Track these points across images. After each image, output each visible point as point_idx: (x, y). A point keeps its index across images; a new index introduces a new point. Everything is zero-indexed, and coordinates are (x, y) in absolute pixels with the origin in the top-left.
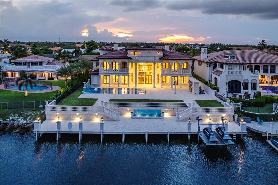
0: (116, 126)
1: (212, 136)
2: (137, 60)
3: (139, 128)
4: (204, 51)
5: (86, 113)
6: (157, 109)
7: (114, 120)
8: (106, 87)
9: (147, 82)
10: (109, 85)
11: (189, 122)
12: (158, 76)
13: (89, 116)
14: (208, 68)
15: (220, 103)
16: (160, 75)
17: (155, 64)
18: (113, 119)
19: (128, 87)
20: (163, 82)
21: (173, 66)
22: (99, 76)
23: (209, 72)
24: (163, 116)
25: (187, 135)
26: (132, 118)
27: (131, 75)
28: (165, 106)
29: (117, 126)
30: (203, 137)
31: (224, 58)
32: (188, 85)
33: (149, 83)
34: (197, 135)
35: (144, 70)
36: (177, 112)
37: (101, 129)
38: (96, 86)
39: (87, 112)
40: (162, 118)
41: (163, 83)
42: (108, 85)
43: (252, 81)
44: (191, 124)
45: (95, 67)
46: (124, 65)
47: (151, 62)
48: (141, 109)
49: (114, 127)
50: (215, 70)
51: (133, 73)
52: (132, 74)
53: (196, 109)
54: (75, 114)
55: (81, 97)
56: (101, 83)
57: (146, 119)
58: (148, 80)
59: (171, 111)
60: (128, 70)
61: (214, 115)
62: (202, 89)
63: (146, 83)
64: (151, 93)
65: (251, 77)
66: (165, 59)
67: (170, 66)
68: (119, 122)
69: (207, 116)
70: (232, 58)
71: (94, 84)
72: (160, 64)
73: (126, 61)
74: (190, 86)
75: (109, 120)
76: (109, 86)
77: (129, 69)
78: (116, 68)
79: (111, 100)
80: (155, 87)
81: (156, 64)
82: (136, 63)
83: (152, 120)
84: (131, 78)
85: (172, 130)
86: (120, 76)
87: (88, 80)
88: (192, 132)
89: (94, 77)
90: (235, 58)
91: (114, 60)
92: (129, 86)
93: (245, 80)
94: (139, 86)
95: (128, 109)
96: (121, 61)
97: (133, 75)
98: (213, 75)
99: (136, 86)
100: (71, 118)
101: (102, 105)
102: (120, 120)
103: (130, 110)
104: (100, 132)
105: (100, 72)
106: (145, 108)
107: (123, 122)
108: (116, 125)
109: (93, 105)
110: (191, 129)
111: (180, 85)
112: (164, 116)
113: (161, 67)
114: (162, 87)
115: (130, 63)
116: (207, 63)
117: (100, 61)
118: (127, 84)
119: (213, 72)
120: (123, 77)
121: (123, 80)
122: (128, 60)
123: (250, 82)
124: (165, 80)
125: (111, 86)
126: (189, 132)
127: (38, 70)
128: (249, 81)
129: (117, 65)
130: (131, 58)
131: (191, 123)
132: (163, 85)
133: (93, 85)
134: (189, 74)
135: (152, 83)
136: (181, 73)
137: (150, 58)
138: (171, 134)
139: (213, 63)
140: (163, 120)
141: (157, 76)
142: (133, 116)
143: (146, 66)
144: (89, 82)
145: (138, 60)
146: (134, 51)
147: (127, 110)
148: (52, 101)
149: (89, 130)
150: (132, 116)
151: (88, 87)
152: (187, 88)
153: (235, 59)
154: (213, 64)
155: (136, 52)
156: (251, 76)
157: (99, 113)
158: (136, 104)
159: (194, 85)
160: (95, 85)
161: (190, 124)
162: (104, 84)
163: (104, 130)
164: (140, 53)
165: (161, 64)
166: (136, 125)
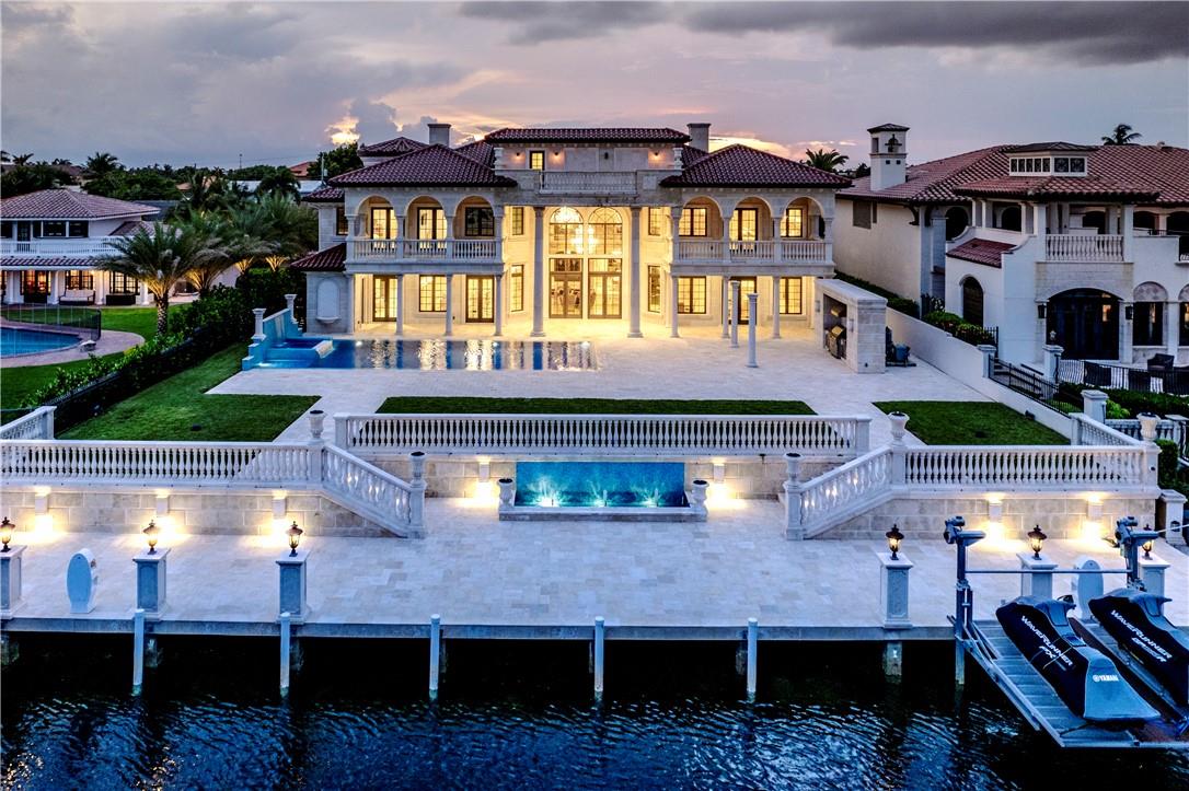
0: (392, 578)
1: (1096, 678)
2: (542, 191)
3: (544, 591)
4: (890, 150)
5: (215, 486)
6: (661, 459)
7: (387, 533)
8: (386, 338)
9: (599, 311)
10: (399, 327)
11: (894, 557)
12: (654, 279)
13: (235, 507)
14: (917, 232)
15: (1030, 417)
16: (664, 269)
17: (636, 211)
18: (386, 523)
19: (498, 334)
20: (679, 309)
21: (734, 224)
22: (348, 278)
23: (925, 255)
24: (700, 502)
25: (881, 647)
26: (505, 517)
27: (514, 275)
28: (710, 438)
29: (404, 577)
30: (999, 664)
31: (1012, 174)
32: (818, 320)
33: (605, 316)
34: (953, 643)
35: (579, 250)
36: (794, 477)
37: (283, 608)
38: (329, 333)
39: (223, 481)
40: (694, 518)
41: (683, 311)
42: (393, 326)
43: (1182, 291)
44: (907, 568)
45: (332, 234)
46: (479, 223)
47: (615, 201)
48: (561, 459)
49: (380, 587)
50: (959, 242)
51: (521, 261)
52: (520, 271)
53: (912, 460)
54: (148, 491)
55: (229, 387)
56: (358, 317)
57: (594, 526)
58: (599, 301)
59: (745, 470)
60: (495, 250)
61: (1028, 496)
62: (897, 341)
63: (590, 316)
64: (619, 361)
65: (1178, 268)
66: (694, 185)
67: (716, 225)
68: (419, 549)
69: (986, 505)
70: (1066, 170)
71: (319, 321)
72: (661, 215)
73: (489, 197)
74: (828, 327)
75: (355, 534)
76: (399, 332)
77: (501, 241)
78: (434, 236)
79: (391, 405)
80: (636, 333)
81: (645, 210)
82: (539, 210)
83: (628, 529)
84: (513, 287)
85: (773, 609)
86: (456, 278)
87: (286, 301)
88: (914, 625)
89: (320, 282)
90: (1083, 170)
91: (423, 193)
92: (503, 330)
93: (1144, 288)
94: (557, 330)
95: (484, 460)
96: (458, 198)
97: (522, 275)
98: (950, 264)
99: (537, 330)
100: (121, 518)
101: (317, 435)
102: (430, 532)
103: (492, 465)
104: (278, 626)
105: (349, 259)
106: (587, 454)
107: (448, 544)
108: (400, 564)
109: (270, 439)
110: (910, 606)
111: (773, 322)
112: (705, 503)
113: (666, 231)
114: (676, 335)
115: (509, 210)
116: (910, 205)
117: (354, 203)
118: (492, 321)
119: (948, 247)
120: (473, 283)
121: (470, 303)
122: (497, 195)
123: (1173, 296)
124: (688, 296)
125: (411, 331)
126: (895, 623)
127: (61, 256)
128: (1166, 293)
129: (439, 226)
130: (512, 184)
131: (908, 563)
132: (682, 325)
133: (318, 326)
134: (821, 262)
135: (620, 317)
136: (778, 259)
137: (610, 180)
138: (767, 638)
139: (944, 203)
140: (702, 528)
141: (649, 275)
142: (512, 501)
143: (591, 230)
144: (291, 307)
145: (546, 192)
146: (528, 150)
147: (477, 468)
148: (33, 410)
149: (206, 611)
150: (506, 501)
151: (279, 334)
152: (814, 335)
153: (1085, 174)
154: (945, 211)
155: (540, 155)
156: (1178, 265)
157: (297, 488)
158: (529, 427)
159: (861, 319)
160: (325, 327)
161: (898, 573)
162: (375, 320)
163: (305, 613)
164: (557, 159)
165: (667, 210)
166: (528, 571)
